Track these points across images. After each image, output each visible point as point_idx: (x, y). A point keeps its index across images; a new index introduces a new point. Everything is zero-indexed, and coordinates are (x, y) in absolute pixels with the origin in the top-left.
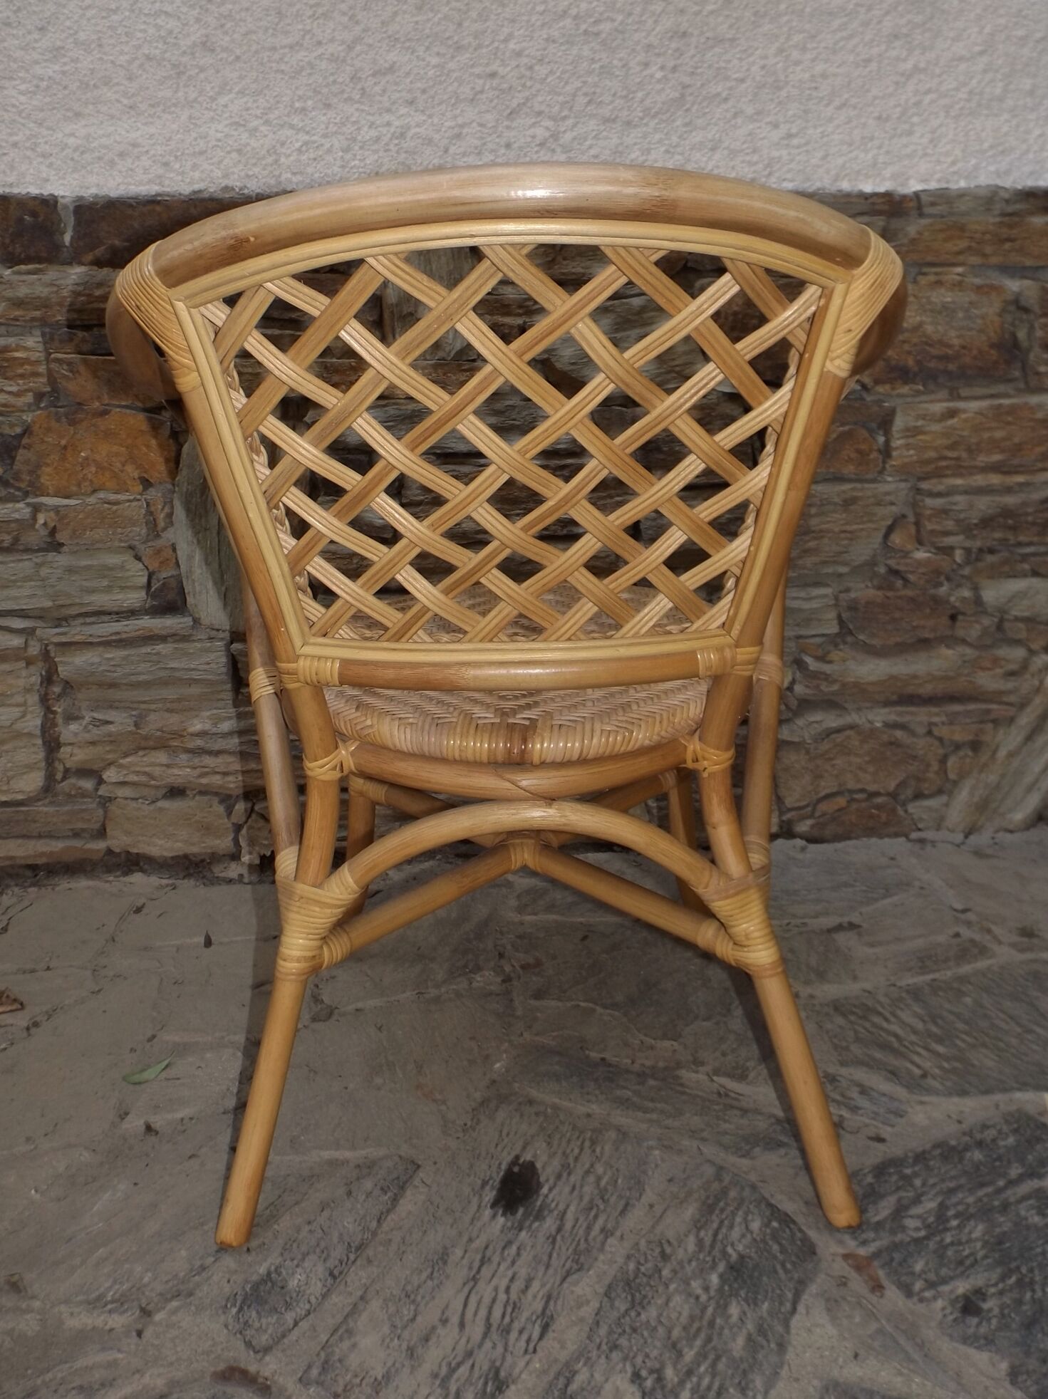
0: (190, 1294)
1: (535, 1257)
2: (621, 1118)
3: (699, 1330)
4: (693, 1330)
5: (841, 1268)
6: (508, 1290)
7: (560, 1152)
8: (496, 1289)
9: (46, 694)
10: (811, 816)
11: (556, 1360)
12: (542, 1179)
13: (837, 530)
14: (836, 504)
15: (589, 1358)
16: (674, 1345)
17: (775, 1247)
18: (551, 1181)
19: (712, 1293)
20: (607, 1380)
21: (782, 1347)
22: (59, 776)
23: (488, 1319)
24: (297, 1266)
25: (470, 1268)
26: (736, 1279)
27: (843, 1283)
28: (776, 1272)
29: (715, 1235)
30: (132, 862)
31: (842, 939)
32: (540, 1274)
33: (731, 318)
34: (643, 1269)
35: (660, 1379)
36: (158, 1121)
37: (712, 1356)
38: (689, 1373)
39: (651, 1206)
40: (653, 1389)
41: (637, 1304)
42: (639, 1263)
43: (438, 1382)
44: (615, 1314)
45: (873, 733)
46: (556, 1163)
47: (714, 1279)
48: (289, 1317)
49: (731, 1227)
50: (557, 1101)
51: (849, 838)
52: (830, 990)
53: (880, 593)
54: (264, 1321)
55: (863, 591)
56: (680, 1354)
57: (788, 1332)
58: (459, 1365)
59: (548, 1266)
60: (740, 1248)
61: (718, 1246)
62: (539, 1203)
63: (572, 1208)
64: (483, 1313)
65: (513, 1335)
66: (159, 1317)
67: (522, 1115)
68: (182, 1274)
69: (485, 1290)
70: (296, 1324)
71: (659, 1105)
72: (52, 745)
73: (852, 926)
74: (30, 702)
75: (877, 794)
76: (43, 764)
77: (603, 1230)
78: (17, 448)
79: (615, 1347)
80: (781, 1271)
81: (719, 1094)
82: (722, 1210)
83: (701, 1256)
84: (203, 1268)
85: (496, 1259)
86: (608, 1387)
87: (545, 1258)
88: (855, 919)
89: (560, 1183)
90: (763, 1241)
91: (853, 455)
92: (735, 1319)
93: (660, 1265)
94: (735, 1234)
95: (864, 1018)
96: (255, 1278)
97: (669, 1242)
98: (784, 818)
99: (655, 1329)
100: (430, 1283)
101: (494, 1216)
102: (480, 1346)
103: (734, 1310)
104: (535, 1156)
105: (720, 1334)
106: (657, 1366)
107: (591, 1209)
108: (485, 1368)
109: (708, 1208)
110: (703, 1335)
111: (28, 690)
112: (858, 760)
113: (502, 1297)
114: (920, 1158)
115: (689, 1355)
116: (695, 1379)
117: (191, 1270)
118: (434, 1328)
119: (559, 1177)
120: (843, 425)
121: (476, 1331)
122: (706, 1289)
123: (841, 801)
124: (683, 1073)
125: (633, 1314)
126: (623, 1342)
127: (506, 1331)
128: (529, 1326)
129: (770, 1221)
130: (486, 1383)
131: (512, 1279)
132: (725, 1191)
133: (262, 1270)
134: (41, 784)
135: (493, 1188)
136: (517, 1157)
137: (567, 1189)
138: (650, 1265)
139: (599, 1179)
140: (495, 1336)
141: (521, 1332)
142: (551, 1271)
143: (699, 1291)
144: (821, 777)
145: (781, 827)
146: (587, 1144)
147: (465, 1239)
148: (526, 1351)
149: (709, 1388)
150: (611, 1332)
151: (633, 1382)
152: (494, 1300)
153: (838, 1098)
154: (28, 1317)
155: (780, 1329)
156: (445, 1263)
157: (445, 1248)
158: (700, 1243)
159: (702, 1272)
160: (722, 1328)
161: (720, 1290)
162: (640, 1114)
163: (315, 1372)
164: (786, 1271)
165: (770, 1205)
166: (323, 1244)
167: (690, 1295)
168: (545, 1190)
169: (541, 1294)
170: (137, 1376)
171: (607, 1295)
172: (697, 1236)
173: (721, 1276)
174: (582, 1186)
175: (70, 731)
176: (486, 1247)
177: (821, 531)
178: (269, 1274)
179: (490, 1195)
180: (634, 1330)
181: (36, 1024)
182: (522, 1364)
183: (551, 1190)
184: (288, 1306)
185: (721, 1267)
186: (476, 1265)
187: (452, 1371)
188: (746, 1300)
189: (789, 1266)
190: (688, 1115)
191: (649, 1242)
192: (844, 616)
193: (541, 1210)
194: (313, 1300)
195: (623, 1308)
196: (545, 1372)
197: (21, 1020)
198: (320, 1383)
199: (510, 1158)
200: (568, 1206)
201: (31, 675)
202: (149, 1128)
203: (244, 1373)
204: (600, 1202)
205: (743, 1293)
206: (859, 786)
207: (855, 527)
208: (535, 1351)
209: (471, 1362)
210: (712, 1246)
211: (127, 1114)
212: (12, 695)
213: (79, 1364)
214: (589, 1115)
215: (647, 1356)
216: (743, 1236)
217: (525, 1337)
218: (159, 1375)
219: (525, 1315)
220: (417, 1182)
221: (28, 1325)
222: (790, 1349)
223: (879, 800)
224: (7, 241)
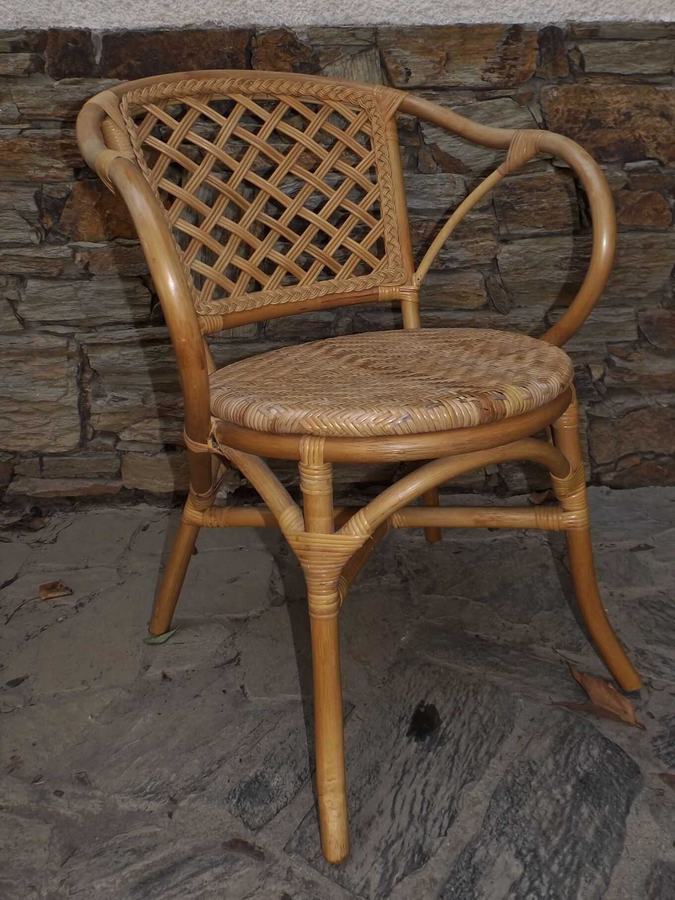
0: (204, 789)
1: (440, 770)
2: (493, 677)
3: (561, 823)
4: (556, 823)
5: (657, 783)
6: (423, 792)
7: (452, 698)
8: (415, 791)
9: (81, 379)
10: (614, 470)
11: (461, 841)
12: (441, 717)
13: (638, 266)
14: (638, 248)
15: (485, 841)
16: (544, 833)
17: (611, 768)
18: (448, 719)
19: (568, 798)
20: (498, 856)
21: (621, 837)
22: (89, 436)
23: (411, 811)
24: (276, 772)
25: (396, 777)
26: (584, 789)
27: (660, 793)
28: (612, 785)
29: (567, 758)
30: (139, 496)
31: (640, 555)
32: (445, 781)
33: (566, 114)
34: (518, 780)
35: (536, 856)
36: (170, 671)
37: (571, 842)
38: (556, 853)
39: (520, 737)
40: (532, 863)
41: (516, 804)
42: (514, 776)
43: (380, 854)
44: (501, 811)
45: (661, 410)
46: (450, 706)
47: (569, 789)
48: (273, 807)
49: (578, 753)
50: (447, 663)
51: (641, 486)
52: (636, 592)
53: (668, 312)
54: (256, 809)
55: (655, 310)
56: (549, 840)
57: (625, 826)
58: (393, 842)
59: (450, 777)
60: (586, 768)
61: (570, 766)
62: (440, 734)
63: (464, 738)
64: (407, 807)
65: (430, 823)
66: (182, 804)
67: (423, 673)
68: (196, 776)
69: (407, 793)
70: (278, 811)
71: (519, 668)
72: (85, 414)
73: (647, 547)
74: (70, 385)
75: (662, 455)
76: (79, 428)
77: (487, 753)
78: (62, 207)
79: (502, 833)
80: (616, 784)
81: (561, 661)
82: (571, 741)
83: (558, 773)
84: (211, 772)
85: (413, 770)
86: (499, 860)
87: (448, 771)
88: (650, 543)
89: (454, 720)
90: (602, 763)
91: (652, 213)
92: (586, 816)
93: (530, 778)
94: (581, 758)
95: (662, 611)
96: (247, 779)
97: (534, 762)
98: (595, 471)
99: (529, 822)
100: (368, 786)
101: (409, 742)
102: (407, 830)
103: (585, 810)
104: (435, 701)
105: (576, 826)
106: (533, 847)
107: (477, 738)
108: (412, 845)
109: (561, 740)
110: (564, 827)
111: (69, 376)
112: (649, 431)
113: (420, 797)
115: (555, 840)
116: (561, 857)
117: (203, 773)
118: (373, 817)
119: (453, 716)
120: (644, 191)
121: (404, 820)
122: (564, 795)
123: (636, 460)
124: (535, 646)
125: (513, 811)
126: (508, 829)
127: (424, 820)
128: (440, 817)
129: (605, 750)
130: (413, 855)
131: (426, 785)
132: (571, 728)
133: (252, 774)
134: (77, 441)
135: (407, 722)
136: (422, 702)
137: (459, 725)
138: (522, 778)
139: (481, 718)
140: (416, 823)
141: (435, 821)
142: (452, 780)
143: (559, 797)
144: (622, 442)
145: (592, 478)
146: (471, 694)
147: (391, 756)
148: (440, 835)
149: (571, 863)
150: (498, 823)
151: (516, 857)
152: (414, 799)
153: (647, 665)
154: (93, 801)
155: (618, 824)
156: (378, 772)
157: (377, 762)
158: (557, 764)
159: (560, 783)
160: (577, 822)
161: (574, 796)
162: (506, 674)
163: (294, 844)
164: (620, 784)
165: (604, 739)
166: (292, 758)
167: (552, 799)
168: (444, 725)
169: (447, 795)
170: (171, 844)
171: (494, 797)
172: (554, 759)
173: (573, 786)
174: (469, 723)
175: (97, 405)
176: (406, 763)
177: (627, 267)
178: (256, 777)
179: (405, 727)
180: (515, 822)
181: (81, 605)
182: (437, 842)
183: (448, 725)
184: (272, 799)
185: (573, 780)
186: (400, 774)
187: (388, 846)
188: (593, 803)
189: (621, 781)
190: (540, 675)
191: (521, 762)
192: (642, 328)
193: (442, 738)
194: (288, 795)
195: (506, 807)
196: (454, 849)
197: (71, 602)
198: (299, 852)
199: (417, 703)
200: (461, 736)
201: (71, 366)
202: (165, 676)
203: (245, 843)
204: (483, 734)
205: (590, 799)
206: (649, 449)
207: (651, 264)
208: (446, 834)
209: (401, 841)
210: (566, 765)
211: (149, 666)
212: (58, 380)
213: (131, 834)
214: (470, 674)
215: (525, 840)
216: (587, 759)
217: (438, 824)
218: (186, 843)
219: (437, 810)
220: (353, 717)
221: (94, 807)
222: (627, 838)
223: (663, 459)
224: (56, 61)
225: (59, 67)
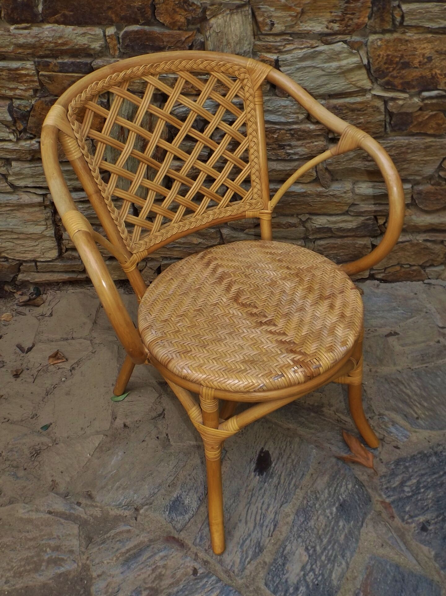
0: (151, 504)
1: (271, 494)
2: (301, 431)
3: (328, 531)
4: (326, 531)
5: (379, 507)
6: (261, 508)
7: (278, 447)
8: (257, 508)
9: (55, 219)
10: (384, 272)
11: (279, 539)
12: (272, 459)
13: (419, 159)
14: (421, 148)
15: (290, 540)
16: (320, 537)
17: (357, 497)
18: (275, 461)
19: (334, 516)
20: (297, 550)
21: (357, 541)
22: (64, 251)
23: (255, 520)
24: (187, 495)
25: (248, 498)
26: (342, 510)
27: (379, 514)
28: (356, 508)
29: (335, 490)
31: (391, 339)
32: (273, 502)
34: (309, 504)
35: (315, 550)
36: (128, 421)
37: (333, 542)
38: (325, 549)
39: (312, 474)
40: (312, 555)
41: (307, 519)
42: (308, 501)
43: (239, 546)
44: (299, 523)
45: (418, 244)
46: (277, 452)
47: (334, 509)
48: (187, 517)
49: (341, 487)
50: (276, 421)
51: (398, 281)
52: (384, 370)
54: (178, 518)
56: (322, 541)
57: (360, 534)
58: (246, 539)
59: (275, 499)
60: (344, 496)
61: (336, 495)
62: (271, 471)
63: (283, 474)
64: (253, 517)
65: (264, 528)
66: (141, 511)
67: (263, 428)
68: (147, 496)
69: (253, 508)
70: (189, 520)
71: (314, 426)
72: (60, 240)
73: (396, 334)
74: (48, 224)
75: (414, 265)
76: (57, 247)
77: (294, 485)
78: (29, 116)
79: (299, 536)
80: (358, 508)
81: (338, 420)
82: (338, 479)
83: (330, 499)
84: (155, 494)
85: (257, 495)
86: (297, 552)
87: (274, 496)
88: (398, 330)
89: (279, 462)
90: (352, 494)
91: (434, 126)
92: (341, 527)
93: (315, 502)
94: (342, 490)
95: (396, 385)
96: (173, 499)
97: (318, 492)
98: (372, 273)
99: (313, 530)
100: (234, 504)
101: (255, 476)
102: (253, 532)
103: (341, 524)
104: (269, 448)
105: (336, 534)
106: (314, 545)
107: (290, 475)
108: (255, 541)
109: (333, 478)
110: (330, 534)
111: (47, 219)
112: (408, 254)
113: (260, 511)
114: (413, 458)
115: (325, 541)
116: (327, 551)
117: (150, 495)
118: (237, 523)
119: (278, 459)
120: (432, 111)
121: (251, 525)
122: (331, 514)
123: (398, 268)
124: (324, 409)
125: (306, 523)
126: (302, 534)
127: (262, 526)
128: (269, 525)
129: (355, 485)
130: (256, 548)
131: (263, 504)
132: (339, 470)
133: (175, 496)
134: (57, 255)
135: (254, 462)
136: (262, 449)
137: (281, 465)
138: (311, 502)
139: (293, 461)
140: (258, 528)
141: (267, 527)
142: (276, 501)
143: (329, 515)
144: (390, 259)
145: (369, 276)
146: (288, 444)
147: (245, 485)
148: (269, 536)
149: (331, 555)
150: (298, 530)
151: (305, 551)
152: (257, 512)
153: (383, 427)
154: (96, 509)
155: (357, 533)
156: (239, 496)
157: (239, 489)
158: (329, 493)
159: (330, 507)
160: (337, 531)
161: (336, 514)
162: (308, 430)
163: (198, 540)
164: (360, 508)
165: (356, 478)
166: (195, 485)
167: (325, 516)
168: (273, 465)
169: (273, 511)
170: (138, 537)
171: (296, 514)
172: (329, 490)
173: (337, 508)
174: (287, 464)
176: (253, 490)
177: (412, 160)
178: (178, 497)
179: (253, 466)
180: (306, 530)
181: (73, 368)
182: (268, 541)
183: (275, 465)
184: (186, 512)
185: (337, 505)
186: (250, 496)
187: (244, 542)
188: (345, 520)
189: (361, 506)
190: (326, 431)
191: (311, 492)
192: (415, 196)
193: (272, 473)
194: (194, 510)
195: (302, 520)
196: (275, 544)
197: (68, 366)
198: (200, 545)
199: (259, 449)
200: (282, 473)
201: (47, 213)
202: (125, 426)
203: (174, 538)
204: (293, 472)
205: (344, 517)
206: (407, 263)
208: (272, 536)
209: (250, 539)
210: (334, 495)
211: (116, 418)
212: (40, 221)
213: (118, 530)
214: (288, 429)
215: (310, 541)
216: (345, 491)
217: (268, 529)
218: (145, 537)
219: (268, 520)
220: (226, 458)
221: (97, 512)
222: (360, 541)
223: (414, 268)
224: (10, 12)
225: (12, 16)
